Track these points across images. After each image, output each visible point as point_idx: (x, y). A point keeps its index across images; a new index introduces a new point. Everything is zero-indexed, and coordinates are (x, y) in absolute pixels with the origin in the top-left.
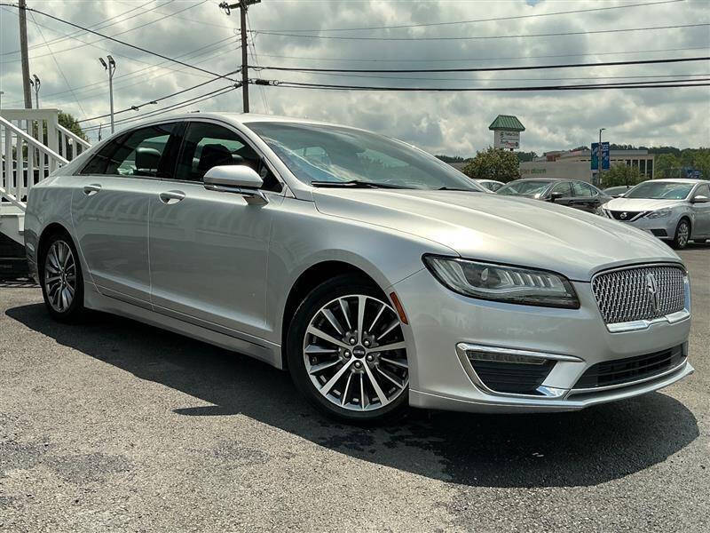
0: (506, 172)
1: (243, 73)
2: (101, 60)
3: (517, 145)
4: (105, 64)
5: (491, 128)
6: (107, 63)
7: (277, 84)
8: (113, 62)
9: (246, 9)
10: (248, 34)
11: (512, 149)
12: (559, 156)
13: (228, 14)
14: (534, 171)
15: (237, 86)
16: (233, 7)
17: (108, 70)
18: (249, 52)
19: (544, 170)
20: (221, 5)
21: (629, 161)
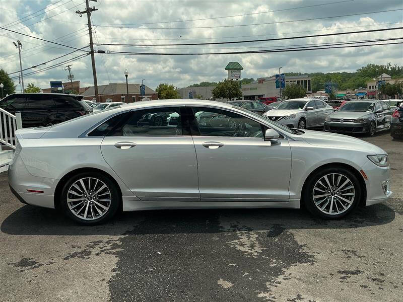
0: (234, 91)
1: (91, 47)
2: (14, 43)
3: (239, 77)
4: (16, 45)
5: (226, 69)
6: (17, 44)
7: (109, 53)
8: (20, 44)
9: (90, 14)
10: (92, 27)
11: (237, 80)
12: (264, 80)
13: (81, 17)
14: (251, 89)
15: (88, 54)
16: (83, 13)
17: (18, 48)
18: (93, 36)
19: (256, 88)
20: (76, 12)
21: (298, 82)
